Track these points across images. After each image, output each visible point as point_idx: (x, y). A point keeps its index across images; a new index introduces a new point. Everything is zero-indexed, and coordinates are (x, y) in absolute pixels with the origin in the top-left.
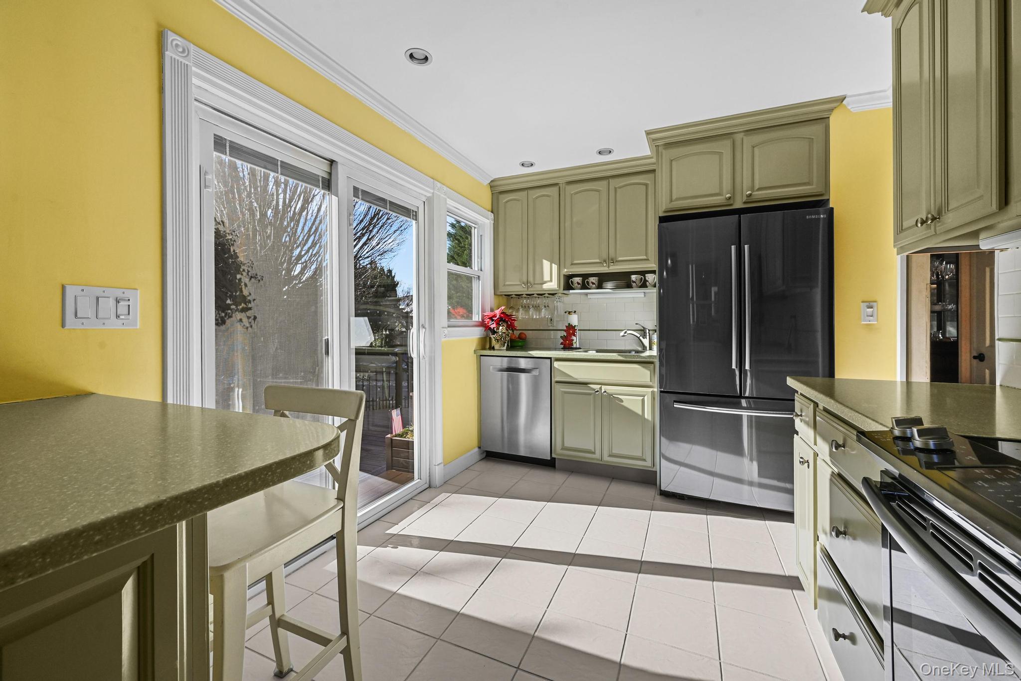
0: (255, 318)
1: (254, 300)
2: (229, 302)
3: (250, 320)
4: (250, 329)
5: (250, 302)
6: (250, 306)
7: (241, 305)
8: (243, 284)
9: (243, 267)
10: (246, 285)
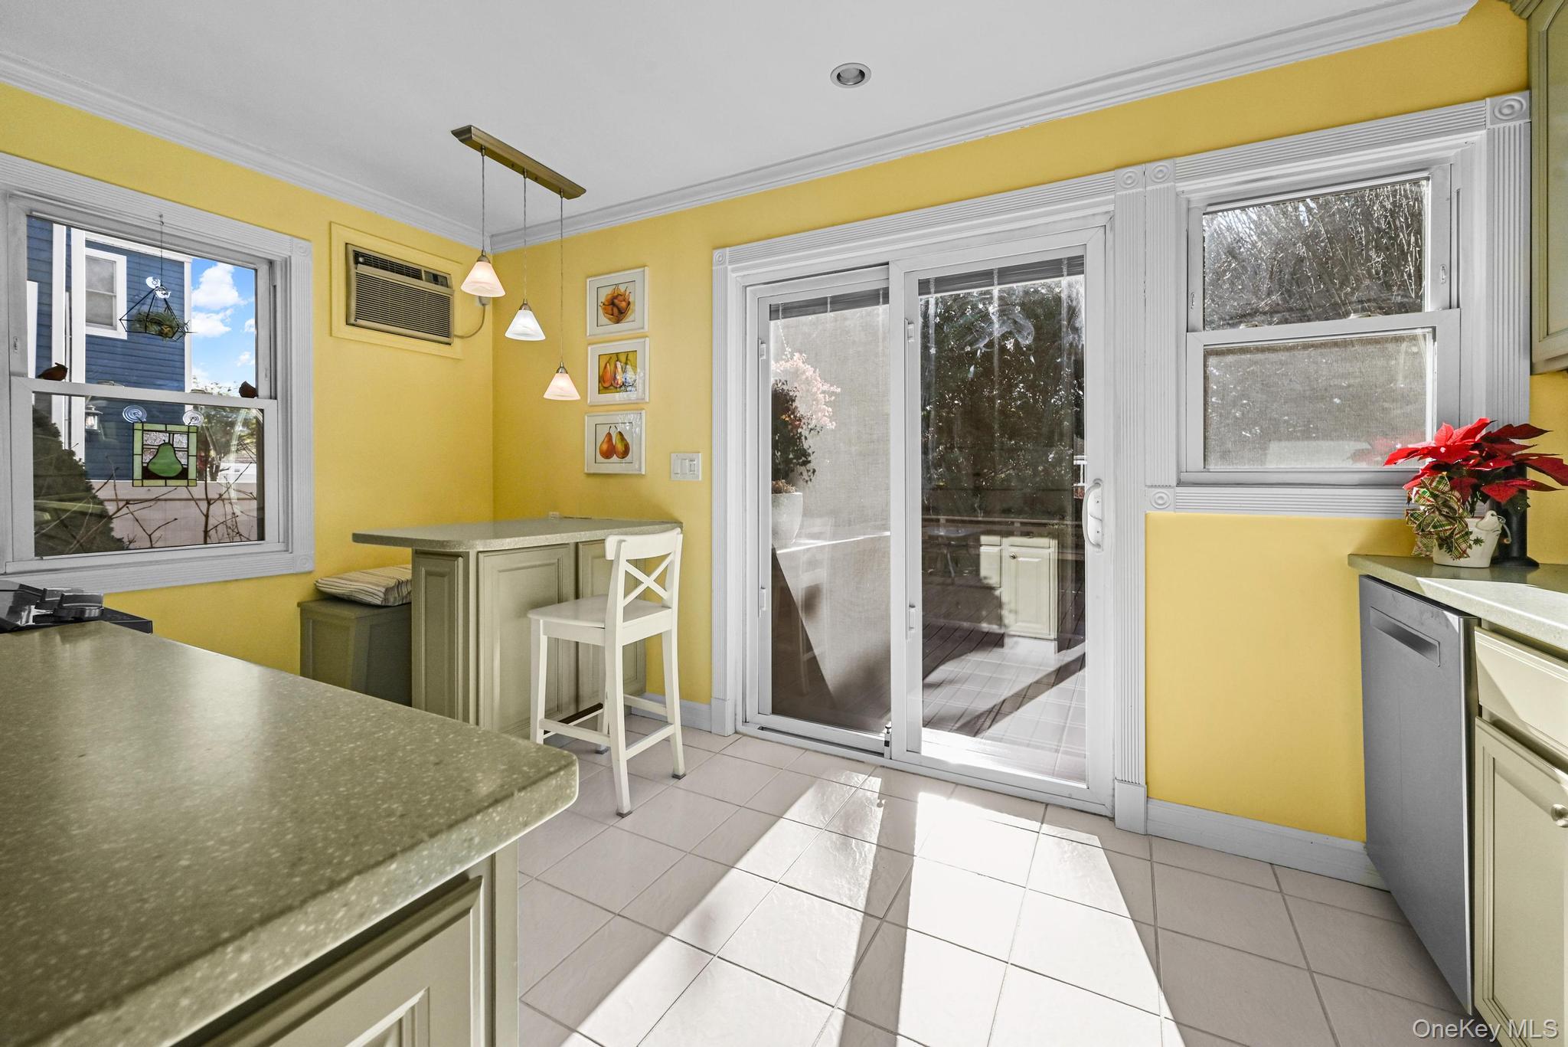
0: (814, 471)
1: (813, 453)
2: (791, 456)
3: (809, 473)
4: (809, 482)
5: (809, 455)
6: (809, 459)
7: (801, 458)
8: (803, 438)
9: (803, 421)
10: (806, 438)
